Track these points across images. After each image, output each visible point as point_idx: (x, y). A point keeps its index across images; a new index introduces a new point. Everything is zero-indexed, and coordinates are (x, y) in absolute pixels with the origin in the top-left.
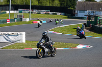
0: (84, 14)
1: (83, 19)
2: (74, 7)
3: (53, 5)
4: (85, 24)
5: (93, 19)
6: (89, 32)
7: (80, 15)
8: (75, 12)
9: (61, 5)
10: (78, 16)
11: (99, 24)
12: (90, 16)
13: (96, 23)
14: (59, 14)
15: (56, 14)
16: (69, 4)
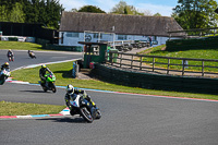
0: (77, 39)
1: (75, 51)
2: (55, 25)
3: (9, 19)
4: (79, 62)
5: (96, 51)
6: (89, 79)
7: (69, 41)
8: (57, 34)
9: (27, 19)
10: (64, 44)
11: (110, 61)
12: (90, 44)
13: (102, 59)
14: (22, 39)
15: (17, 40)
16: (46, 16)
